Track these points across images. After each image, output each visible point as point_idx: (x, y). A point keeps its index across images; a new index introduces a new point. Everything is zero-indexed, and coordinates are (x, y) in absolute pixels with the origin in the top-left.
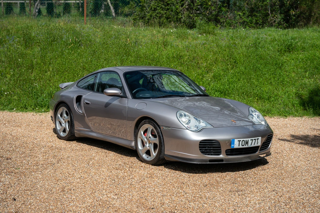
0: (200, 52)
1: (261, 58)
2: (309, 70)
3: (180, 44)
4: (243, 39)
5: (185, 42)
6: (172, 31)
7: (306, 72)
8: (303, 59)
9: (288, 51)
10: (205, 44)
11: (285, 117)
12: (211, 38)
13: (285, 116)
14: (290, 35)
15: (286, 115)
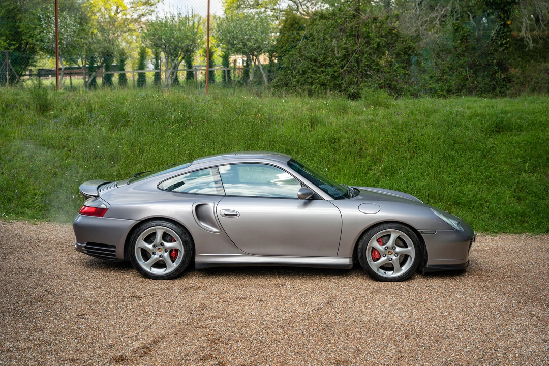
0: (365, 132)
1: (455, 142)
2: (530, 160)
3: (335, 121)
4: (429, 113)
5: (343, 118)
6: (325, 103)
7: (524, 162)
8: (519, 143)
9: (496, 131)
10: (373, 120)
11: (494, 234)
12: (381, 111)
13: (494, 232)
14: (500, 107)
15: (496, 231)
